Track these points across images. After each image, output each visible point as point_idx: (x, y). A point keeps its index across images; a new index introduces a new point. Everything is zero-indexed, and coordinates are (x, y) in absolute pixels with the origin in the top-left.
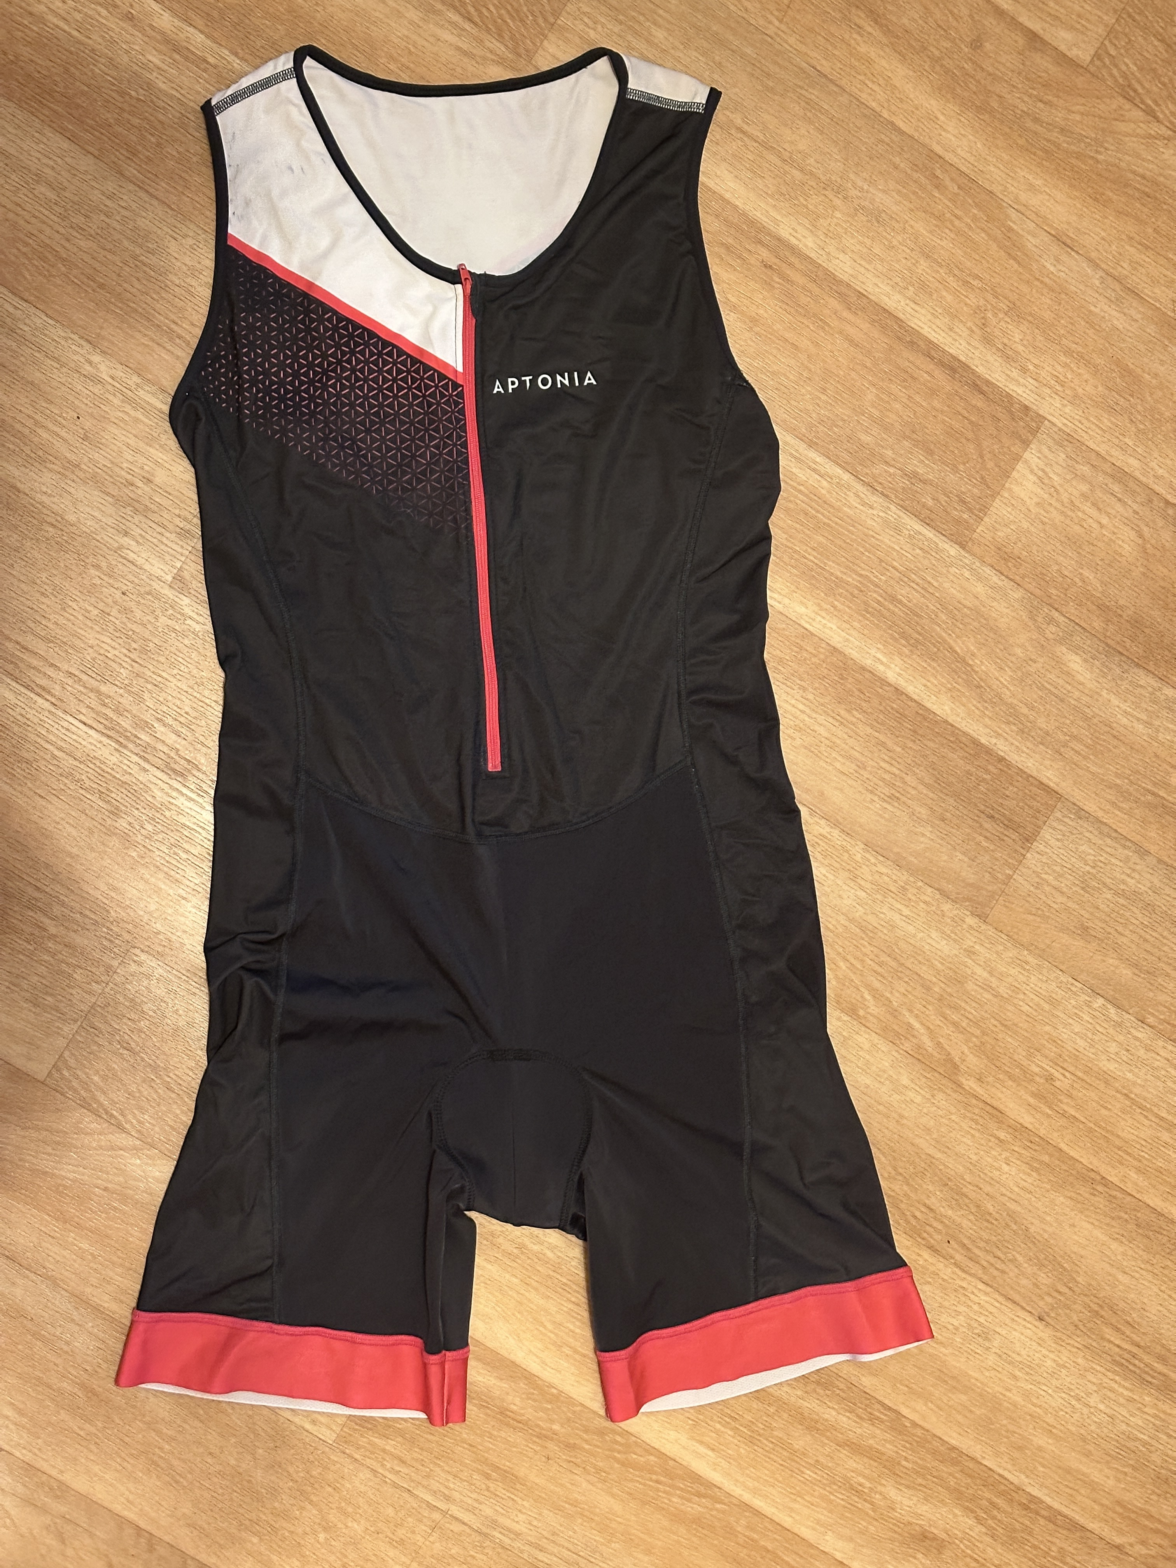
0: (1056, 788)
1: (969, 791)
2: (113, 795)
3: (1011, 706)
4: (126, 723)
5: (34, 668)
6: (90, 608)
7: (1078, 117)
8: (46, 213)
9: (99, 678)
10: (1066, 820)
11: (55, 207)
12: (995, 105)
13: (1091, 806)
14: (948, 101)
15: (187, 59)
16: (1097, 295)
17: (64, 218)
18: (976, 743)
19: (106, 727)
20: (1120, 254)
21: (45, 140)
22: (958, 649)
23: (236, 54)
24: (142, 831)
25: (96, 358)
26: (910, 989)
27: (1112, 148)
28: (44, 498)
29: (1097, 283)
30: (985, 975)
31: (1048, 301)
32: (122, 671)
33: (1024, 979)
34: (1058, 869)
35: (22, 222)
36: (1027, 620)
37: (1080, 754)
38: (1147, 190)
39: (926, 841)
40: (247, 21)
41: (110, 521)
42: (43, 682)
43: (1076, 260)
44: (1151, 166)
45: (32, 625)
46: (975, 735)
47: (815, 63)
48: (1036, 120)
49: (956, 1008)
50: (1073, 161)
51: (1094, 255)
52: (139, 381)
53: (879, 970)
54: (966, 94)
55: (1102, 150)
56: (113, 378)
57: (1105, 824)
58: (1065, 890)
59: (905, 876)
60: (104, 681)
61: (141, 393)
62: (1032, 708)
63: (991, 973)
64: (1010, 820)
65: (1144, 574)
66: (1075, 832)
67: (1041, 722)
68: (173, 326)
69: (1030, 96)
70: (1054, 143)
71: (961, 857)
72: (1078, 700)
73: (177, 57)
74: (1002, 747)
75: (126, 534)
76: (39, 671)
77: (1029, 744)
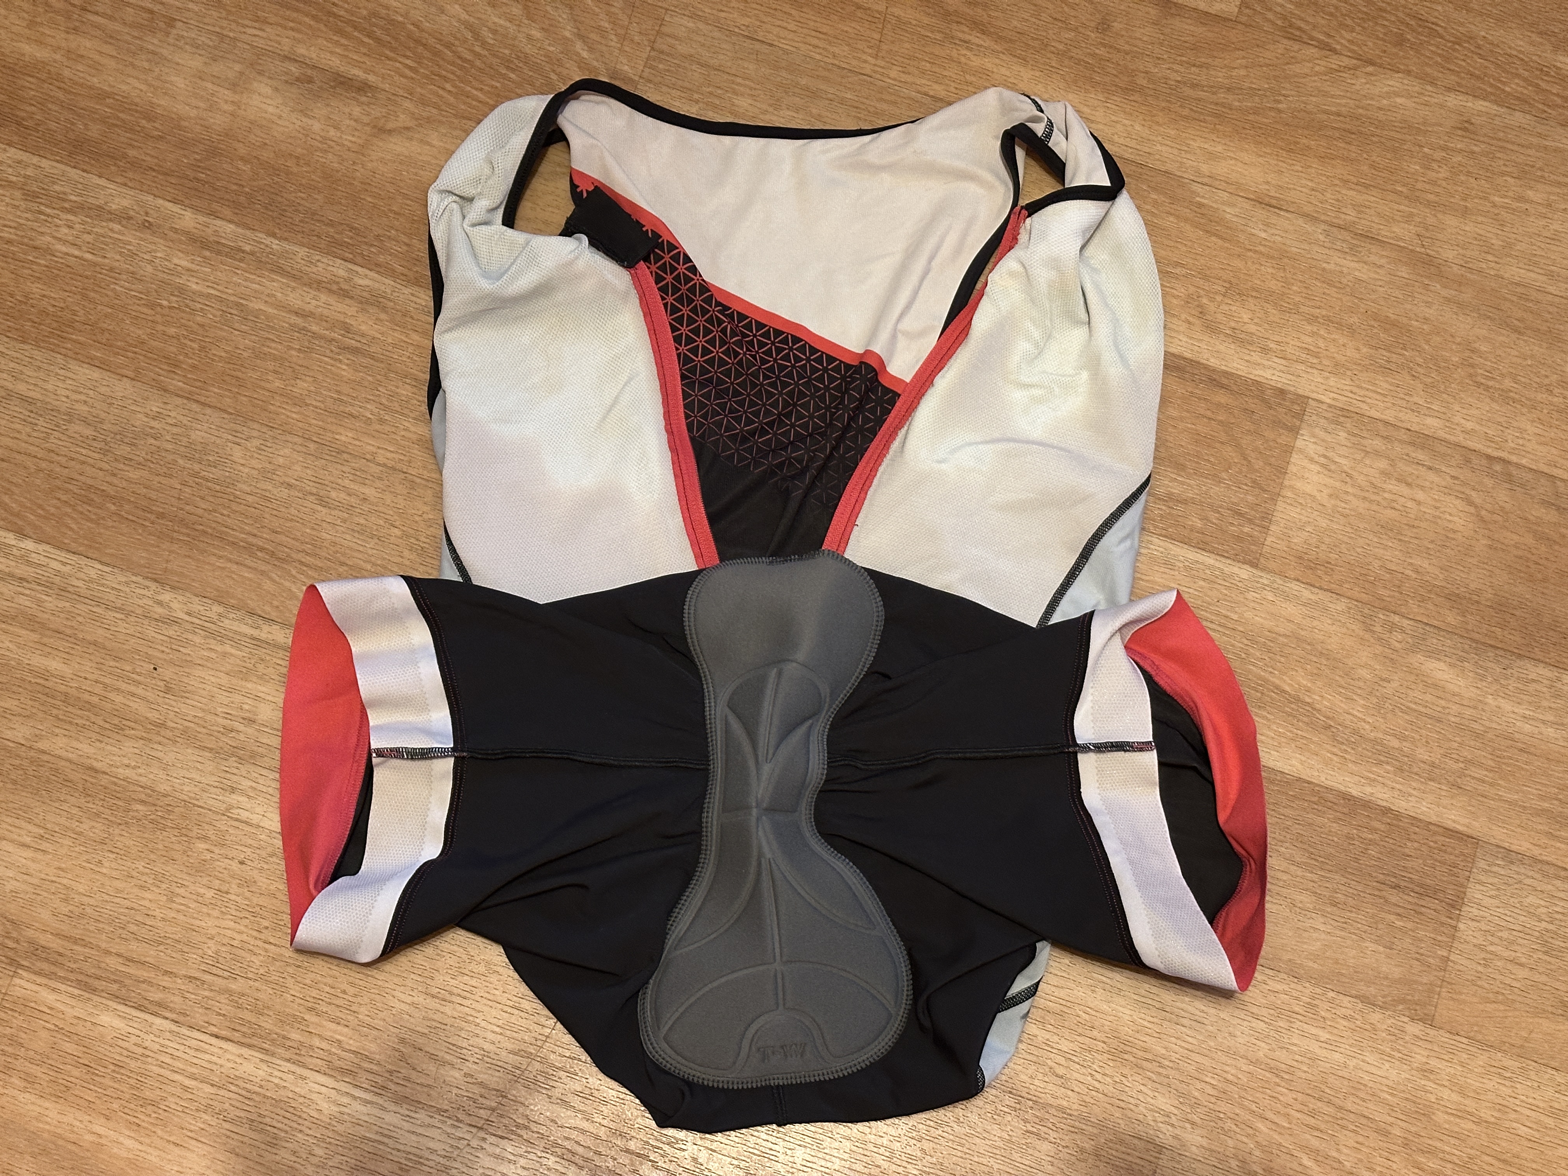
0: (1470, 832)
1: (1357, 860)
2: (267, 1120)
3: (1375, 741)
4: (267, 1023)
5: (143, 982)
6: (202, 891)
7: (1243, 72)
8: (84, 451)
9: (226, 974)
10: (1495, 869)
11: (95, 444)
12: (1144, 83)
13: (1522, 845)
14: (1087, 91)
15: (219, 253)
16: (1327, 251)
17: (105, 452)
18: (1347, 797)
19: (244, 1035)
20: (1338, 200)
21: (70, 375)
22: (1287, 688)
23: (274, 235)
24: (312, 1159)
25: (166, 597)
26: (1361, 1139)
27: (1293, 93)
28: (128, 772)
29: (1321, 237)
30: (1455, 1097)
31: (1270, 270)
32: (253, 958)
33: (1509, 1091)
34: (1505, 934)
35: (58, 469)
36: (1361, 633)
37: (1483, 782)
38: (1348, 127)
39: (1323, 936)
40: (280, 199)
41: (212, 780)
42: (157, 996)
43: (1288, 219)
44: (1344, 101)
45: (133, 928)
46: (1342, 788)
47: (926, 89)
48: (1194, 86)
49: (1430, 1152)
50: (1251, 117)
51: (1308, 209)
52: (220, 609)
53: (1312, 1121)
54: (1107, 79)
55: (1282, 98)
56: (189, 614)
57: (1548, 863)
58: (1523, 960)
59: (1308, 989)
60: (234, 977)
61: (227, 623)
62: (1403, 738)
63: (1462, 1093)
64: (1421, 885)
65: (1490, 547)
66: (1511, 881)
67: (1422, 753)
68: (251, 539)
69: (1181, 64)
70: (1223, 105)
71: (1373, 946)
72: (1459, 715)
73: (207, 253)
74: (1381, 795)
75: (233, 790)
76: (150, 984)
77: (1414, 784)
